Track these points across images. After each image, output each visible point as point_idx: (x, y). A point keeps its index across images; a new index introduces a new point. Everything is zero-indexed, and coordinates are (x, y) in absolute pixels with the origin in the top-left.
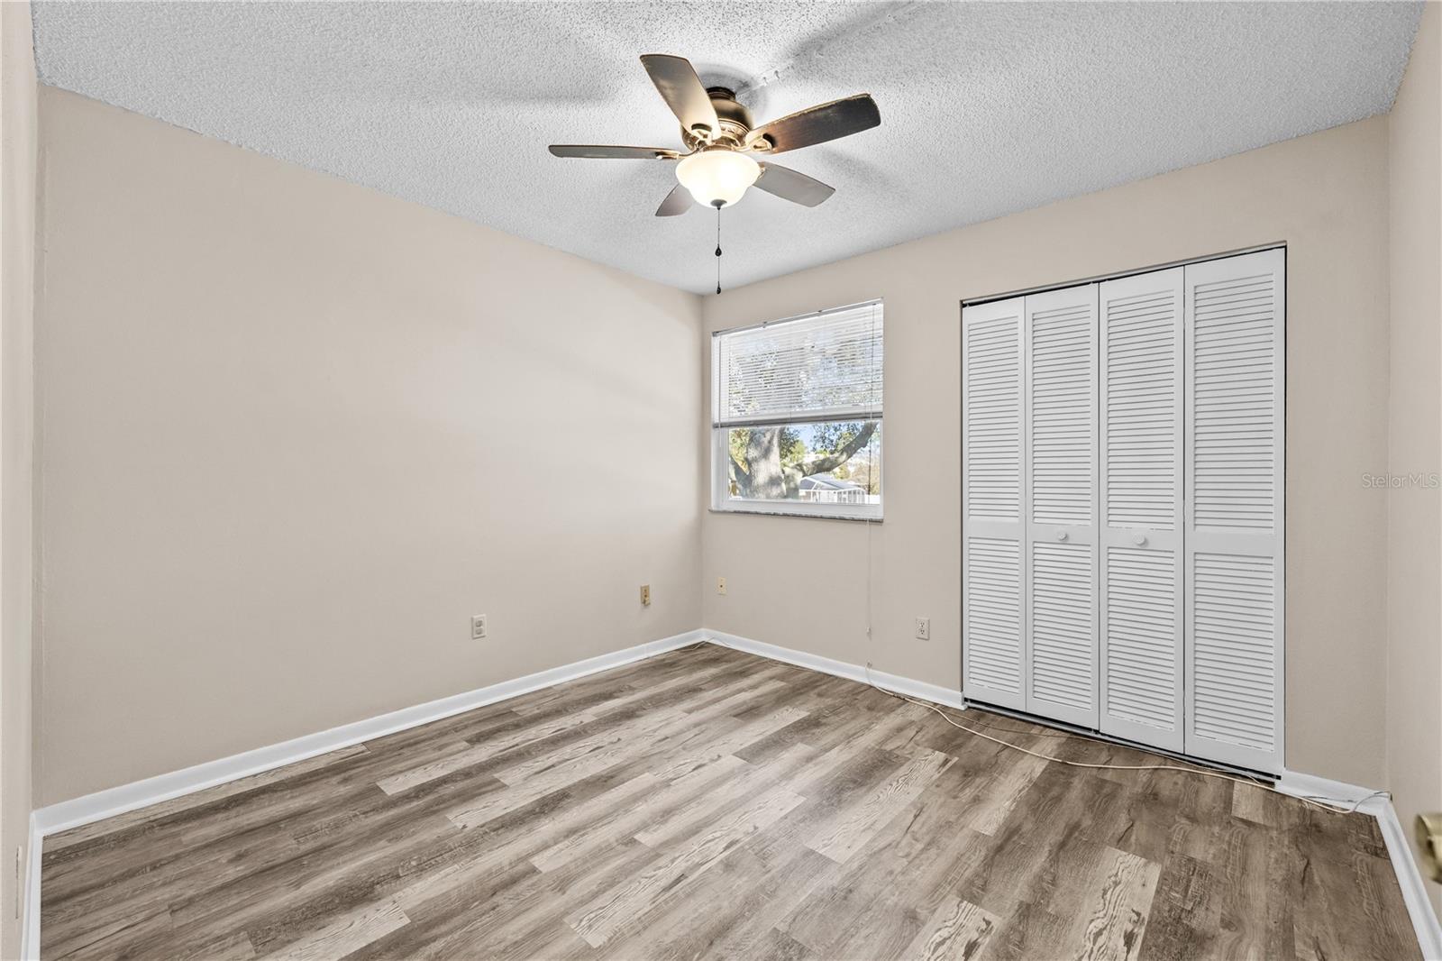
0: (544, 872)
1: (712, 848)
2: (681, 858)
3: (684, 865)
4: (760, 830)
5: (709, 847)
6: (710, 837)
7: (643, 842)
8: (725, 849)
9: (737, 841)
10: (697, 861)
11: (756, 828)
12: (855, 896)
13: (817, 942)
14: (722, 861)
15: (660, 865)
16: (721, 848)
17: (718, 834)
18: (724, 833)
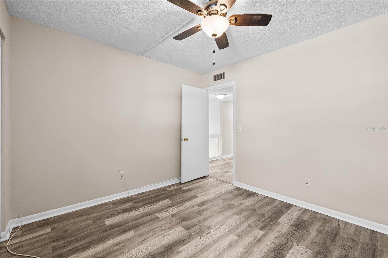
0: (257, 229)
1: (214, 232)
2: (222, 230)
3: (221, 228)
4: (199, 237)
5: (215, 233)
6: (215, 236)
7: (235, 236)
8: (210, 232)
9: (207, 234)
10: (218, 229)
11: (200, 238)
12: (182, 220)
13: (194, 213)
14: (211, 229)
15: (227, 229)
16: (212, 232)
17: (212, 237)
18: (211, 237)
